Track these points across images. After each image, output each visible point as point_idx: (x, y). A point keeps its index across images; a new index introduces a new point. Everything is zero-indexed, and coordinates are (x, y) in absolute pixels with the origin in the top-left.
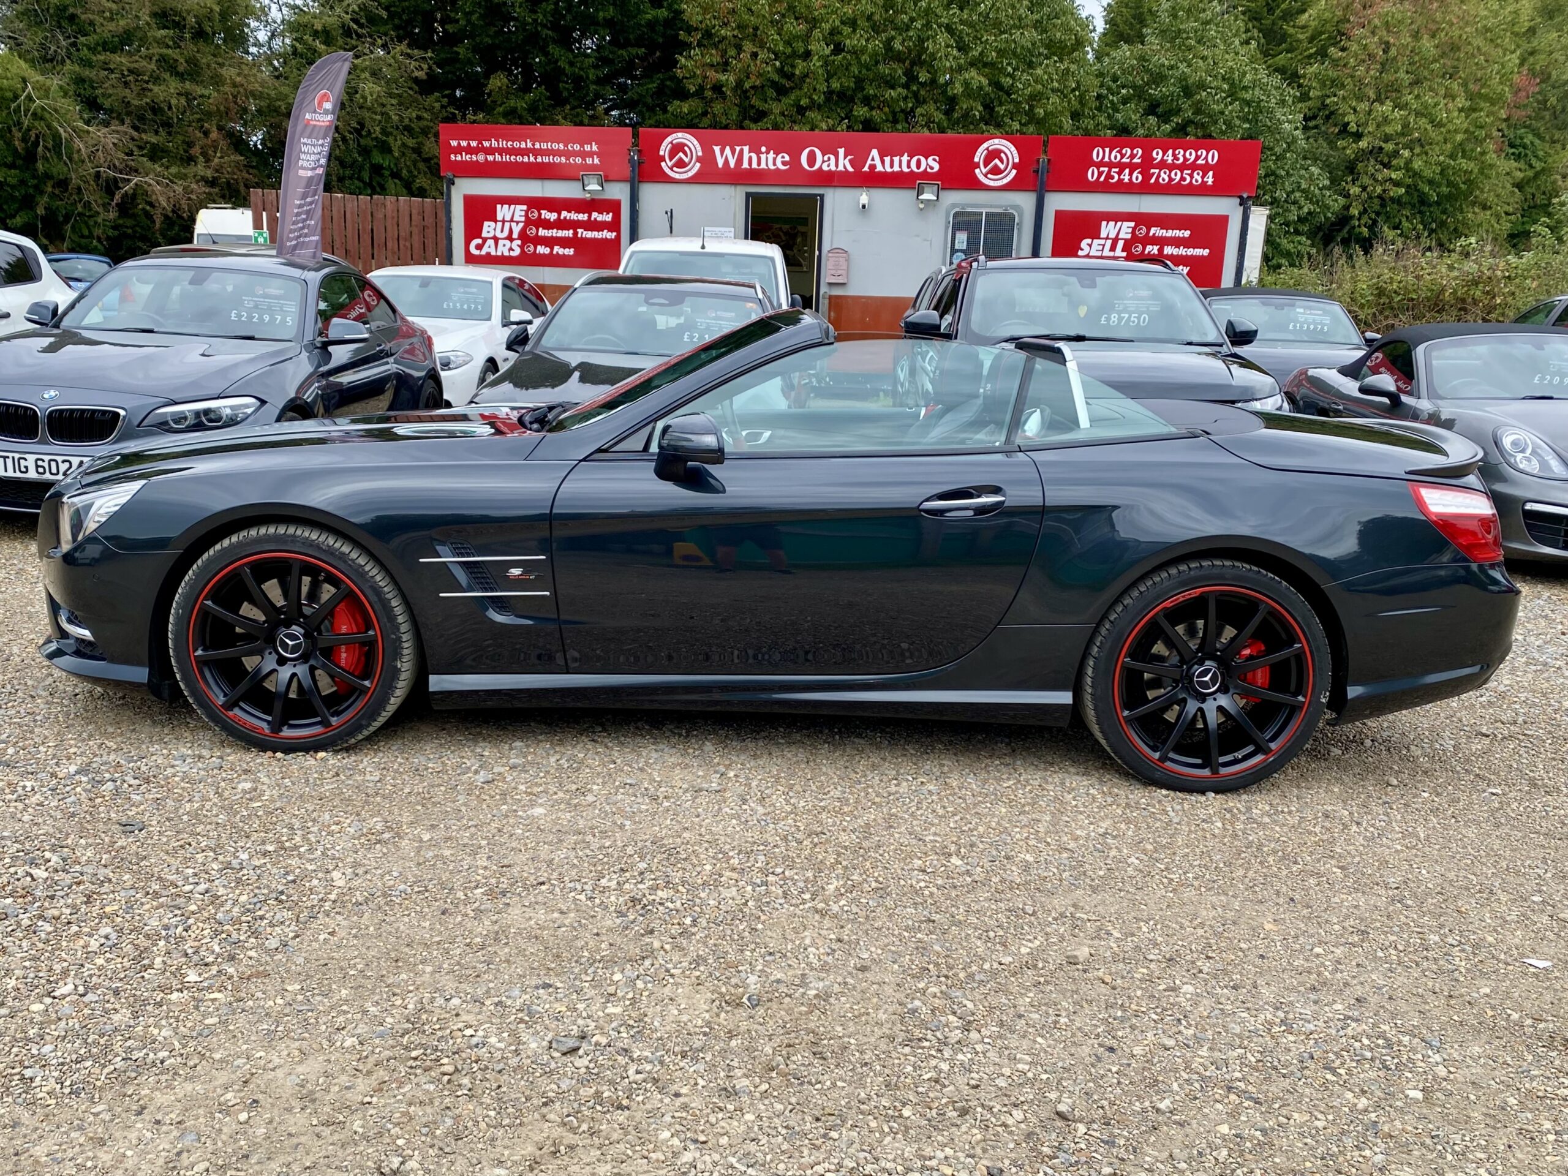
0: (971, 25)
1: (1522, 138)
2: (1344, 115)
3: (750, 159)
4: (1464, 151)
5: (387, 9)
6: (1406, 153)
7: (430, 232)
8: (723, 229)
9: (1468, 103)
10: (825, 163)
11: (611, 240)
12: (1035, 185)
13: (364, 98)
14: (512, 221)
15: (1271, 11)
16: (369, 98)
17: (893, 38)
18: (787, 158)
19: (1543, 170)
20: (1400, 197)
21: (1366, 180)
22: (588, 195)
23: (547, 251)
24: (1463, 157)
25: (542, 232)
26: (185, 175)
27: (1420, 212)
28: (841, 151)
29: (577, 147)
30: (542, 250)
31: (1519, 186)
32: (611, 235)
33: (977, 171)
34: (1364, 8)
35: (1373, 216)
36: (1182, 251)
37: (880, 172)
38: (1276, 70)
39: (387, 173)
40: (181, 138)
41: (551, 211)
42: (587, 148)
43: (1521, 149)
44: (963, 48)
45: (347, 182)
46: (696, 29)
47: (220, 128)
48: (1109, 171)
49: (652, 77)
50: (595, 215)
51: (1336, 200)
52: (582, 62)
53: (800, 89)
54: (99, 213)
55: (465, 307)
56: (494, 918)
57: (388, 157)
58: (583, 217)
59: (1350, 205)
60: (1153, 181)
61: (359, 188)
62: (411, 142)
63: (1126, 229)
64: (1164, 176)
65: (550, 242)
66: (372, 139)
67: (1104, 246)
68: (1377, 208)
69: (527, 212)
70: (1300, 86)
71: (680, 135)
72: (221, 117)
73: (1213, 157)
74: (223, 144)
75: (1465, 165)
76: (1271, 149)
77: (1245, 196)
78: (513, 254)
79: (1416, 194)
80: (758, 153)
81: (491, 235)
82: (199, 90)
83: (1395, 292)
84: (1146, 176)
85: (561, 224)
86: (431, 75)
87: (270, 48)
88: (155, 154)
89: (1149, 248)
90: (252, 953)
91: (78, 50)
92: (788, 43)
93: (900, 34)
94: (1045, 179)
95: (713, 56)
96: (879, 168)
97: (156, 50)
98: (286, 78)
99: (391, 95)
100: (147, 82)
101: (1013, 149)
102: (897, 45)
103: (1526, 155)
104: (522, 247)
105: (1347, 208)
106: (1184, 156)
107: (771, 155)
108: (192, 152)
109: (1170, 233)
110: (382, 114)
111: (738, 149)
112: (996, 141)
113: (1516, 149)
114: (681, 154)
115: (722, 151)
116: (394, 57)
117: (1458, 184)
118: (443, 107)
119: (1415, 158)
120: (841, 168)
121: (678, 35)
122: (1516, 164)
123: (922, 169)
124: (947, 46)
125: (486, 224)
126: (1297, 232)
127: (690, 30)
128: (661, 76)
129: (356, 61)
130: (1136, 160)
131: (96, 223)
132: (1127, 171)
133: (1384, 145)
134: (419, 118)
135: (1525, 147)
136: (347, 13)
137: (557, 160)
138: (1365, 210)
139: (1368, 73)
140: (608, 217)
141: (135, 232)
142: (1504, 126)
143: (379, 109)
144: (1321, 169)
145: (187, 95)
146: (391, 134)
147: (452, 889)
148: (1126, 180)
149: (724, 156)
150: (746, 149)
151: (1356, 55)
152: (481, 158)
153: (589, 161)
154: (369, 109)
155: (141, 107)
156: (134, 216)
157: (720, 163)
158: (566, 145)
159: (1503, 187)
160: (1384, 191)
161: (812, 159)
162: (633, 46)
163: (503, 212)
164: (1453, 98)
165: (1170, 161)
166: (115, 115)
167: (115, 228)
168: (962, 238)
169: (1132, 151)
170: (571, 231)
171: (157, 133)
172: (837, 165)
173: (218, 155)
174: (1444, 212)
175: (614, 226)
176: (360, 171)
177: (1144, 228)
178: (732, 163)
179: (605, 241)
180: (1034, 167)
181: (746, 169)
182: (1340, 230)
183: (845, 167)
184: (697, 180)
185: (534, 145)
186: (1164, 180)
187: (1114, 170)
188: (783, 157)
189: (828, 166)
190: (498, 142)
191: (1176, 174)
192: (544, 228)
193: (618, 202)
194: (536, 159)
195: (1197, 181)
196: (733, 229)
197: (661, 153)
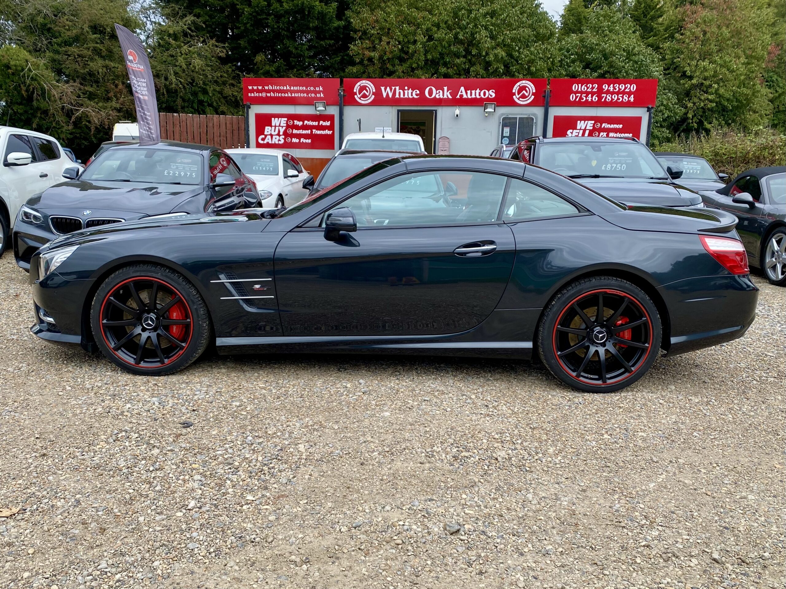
0: (498, 26)
1: (771, 77)
2: (684, 67)
3: (400, 93)
4: (744, 84)
5: (204, 23)
6: (716, 86)
7: (236, 133)
8: (386, 128)
9: (746, 61)
10: (437, 94)
11: (330, 134)
12: (543, 103)
13: (195, 67)
14: (280, 126)
15: (645, 16)
16: (197, 67)
17: (459, 33)
18: (418, 92)
19: (783, 92)
20: (713, 108)
21: (696, 100)
22: (318, 113)
23: (297, 141)
24: (744, 87)
25: (295, 131)
26: (106, 107)
27: (722, 115)
28: (446, 88)
29: (312, 88)
30: (295, 140)
31: (771, 101)
32: (330, 132)
33: (514, 97)
34: (693, 14)
35: (699, 117)
37: (465, 98)
38: (649, 46)
39: (206, 104)
40: (103, 88)
41: (299, 121)
42: (317, 89)
43: (771, 83)
44: (492, 37)
46: (359, 31)
47: (123, 83)
48: (581, 96)
49: (337, 55)
50: (321, 122)
51: (681, 110)
52: (302, 48)
53: (412, 59)
54: (63, 127)
55: (264, 169)
56: (389, 466)
57: (206, 96)
58: (315, 123)
59: (688, 112)
60: (603, 100)
62: (218, 89)
63: (590, 125)
64: (609, 98)
65: (299, 136)
66: (198, 87)
67: (579, 133)
68: (701, 113)
69: (287, 121)
70: (661, 53)
71: (364, 81)
72: (124, 77)
73: (633, 88)
74: (125, 91)
75: (745, 91)
77: (649, 107)
78: (280, 143)
79: (720, 106)
80: (404, 90)
81: (269, 133)
82: (112, 64)
83: (724, 154)
84: (600, 98)
85: (304, 127)
86: (227, 55)
87: (147, 43)
88: (91, 96)
89: (601, 134)
90: (275, 486)
91: (52, 45)
92: (405, 36)
93: (462, 31)
94: (549, 100)
95: (367, 44)
96: (465, 96)
97: (91, 45)
98: (155, 58)
99: (207, 65)
100: (87, 61)
101: (532, 85)
102: (461, 37)
103: (773, 86)
104: (285, 139)
105: (686, 114)
106: (619, 87)
107: (410, 91)
108: (110, 95)
109: (612, 126)
110: (203, 75)
111: (393, 88)
112: (524, 82)
113: (770, 83)
114: (365, 91)
115: (385, 89)
116: (209, 47)
117: (742, 101)
118: (233, 70)
119: (720, 88)
120: (445, 97)
121: (350, 34)
122: (769, 90)
123: (487, 96)
124: (486, 36)
125: (267, 128)
126: (661, 126)
127: (356, 31)
128: (342, 54)
129: (190, 49)
130: (594, 90)
131: (62, 131)
132: (590, 95)
133: (704, 82)
134: (221, 76)
135: (773, 82)
136: (185, 25)
137: (302, 95)
138: (695, 115)
139: (696, 46)
140: (328, 123)
141: (81, 136)
142: (763, 72)
143: (202, 73)
144: (674, 94)
145: (107, 67)
146: (208, 84)
147: (361, 452)
148: (590, 100)
149: (386, 92)
150: (397, 88)
151: (689, 37)
152: (264, 95)
153: (318, 95)
154: (197, 72)
155: (84, 74)
156: (80, 128)
157: (385, 95)
158: (307, 88)
159: (764, 102)
160: (705, 105)
161: (431, 93)
162: (327, 39)
163: (275, 121)
164: (739, 58)
165: (611, 90)
166: (71, 77)
167: (71, 134)
168: (507, 130)
169: (592, 85)
170: (309, 131)
171: (92, 86)
172: (443, 95)
173: (123, 96)
174: (735, 115)
175: (331, 128)
176: (192, 104)
177: (599, 124)
178: (390, 95)
179: (327, 135)
180: (543, 95)
181: (397, 98)
182: (682, 125)
183: (447, 96)
184: (373, 104)
185: (290, 88)
186: (609, 100)
187: (583, 95)
188: (416, 92)
189: (439, 96)
190: (272, 86)
191: (615, 97)
192: (296, 129)
193: (333, 116)
194: (291, 95)
195: (625, 100)
196: (391, 128)
197: (355, 91)
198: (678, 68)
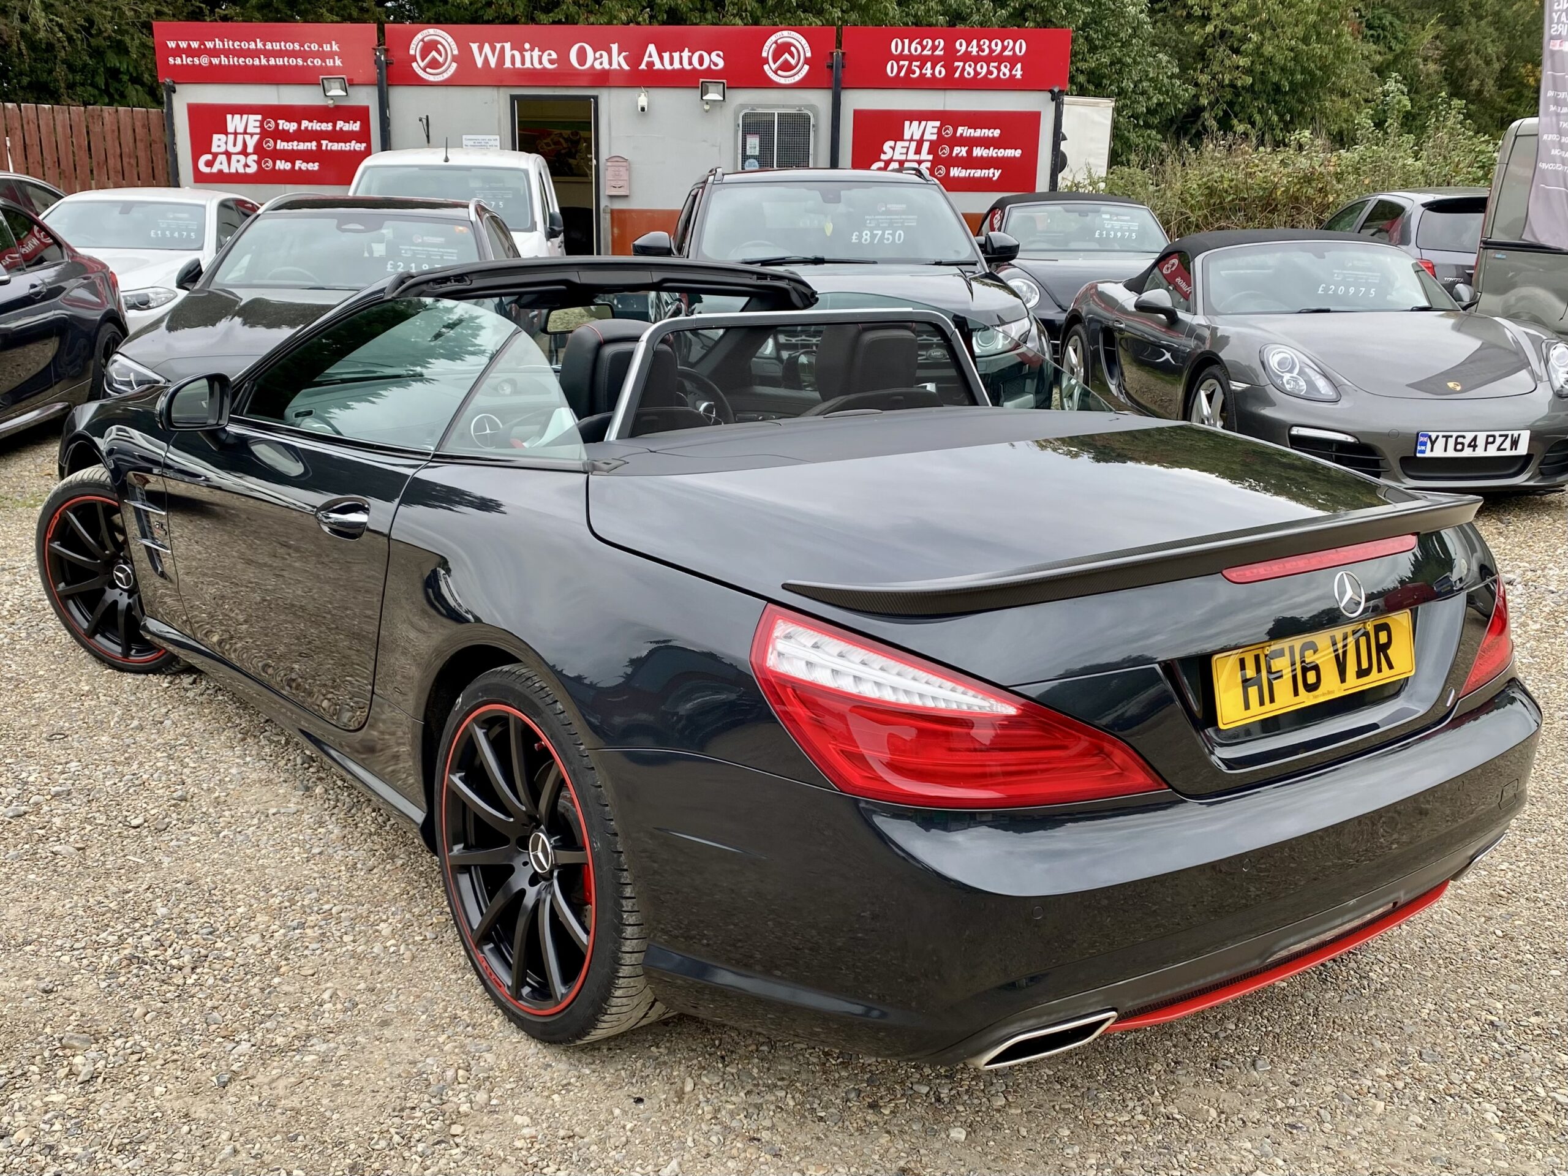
1: (1380, 19)
3: (513, 57)
4: (1318, 34)
6: (1255, 37)
8: (487, 137)
10: (597, 60)
11: (359, 151)
12: (830, 82)
14: (245, 133)
18: (554, 56)
19: (1403, 52)
20: (1252, 85)
21: (1215, 67)
22: (331, 102)
23: (288, 166)
24: (1318, 40)
25: (281, 145)
27: (1275, 102)
28: (615, 47)
29: (315, 47)
30: (282, 165)
32: (360, 146)
33: (766, 67)
35: (1225, 106)
36: (992, 152)
37: (659, 70)
39: (125, 78)
41: (290, 121)
42: (326, 48)
43: (1380, 31)
45: (79, 89)
48: (910, 65)
50: (340, 124)
51: (1186, 90)
55: (176, 235)
58: (326, 127)
59: (1200, 95)
60: (957, 75)
61: (94, 96)
63: (931, 129)
64: (970, 70)
65: (291, 156)
66: (105, 39)
67: (908, 148)
68: (1226, 98)
69: (262, 122)
71: (431, 31)
73: (1021, 47)
75: (1317, 48)
76: (1115, 35)
77: (1059, 90)
78: (249, 171)
79: (1267, 83)
80: (522, 50)
81: (222, 149)
83: (1226, 191)
84: (950, 70)
85: (302, 136)
89: (957, 150)
94: (841, 74)
96: (658, 65)
101: (804, 41)
103: (1385, 37)
104: (258, 162)
105: (1197, 98)
106: (990, 46)
107: (536, 53)
109: (978, 133)
111: (498, 46)
112: (785, 33)
113: (1374, 31)
114: (434, 53)
115: (481, 49)
117: (1313, 70)
119: (1265, 42)
120: (615, 66)
122: (1375, 47)
123: (705, 66)
125: (216, 137)
126: (1147, 126)
130: (938, 53)
132: (929, 65)
133: (1232, 28)
135: (1384, 28)
137: (293, 62)
138: (1216, 101)
140: (356, 127)
142: (1361, 7)
144: (1170, 56)
146: (127, 32)
148: (929, 75)
149: (483, 55)
150: (508, 46)
152: (204, 61)
157: (479, 62)
158: (302, 45)
159: (1362, 72)
160: (1234, 79)
161: (582, 56)
163: (234, 122)
165: (974, 53)
168: (754, 142)
169: (933, 42)
170: (314, 143)
172: (610, 63)
174: (1300, 101)
175: (363, 136)
176: (93, 77)
177: (951, 128)
178: (493, 62)
179: (353, 153)
180: (827, 62)
181: (508, 69)
182: (1194, 122)
183: (619, 65)
184: (453, 82)
185: (264, 45)
186: (969, 74)
187: (915, 63)
188: (550, 55)
189: (601, 64)
190: (223, 42)
191: (982, 68)
192: (283, 141)
193: (366, 110)
194: (268, 61)
195: (1004, 74)
196: (498, 137)
197: (412, 52)
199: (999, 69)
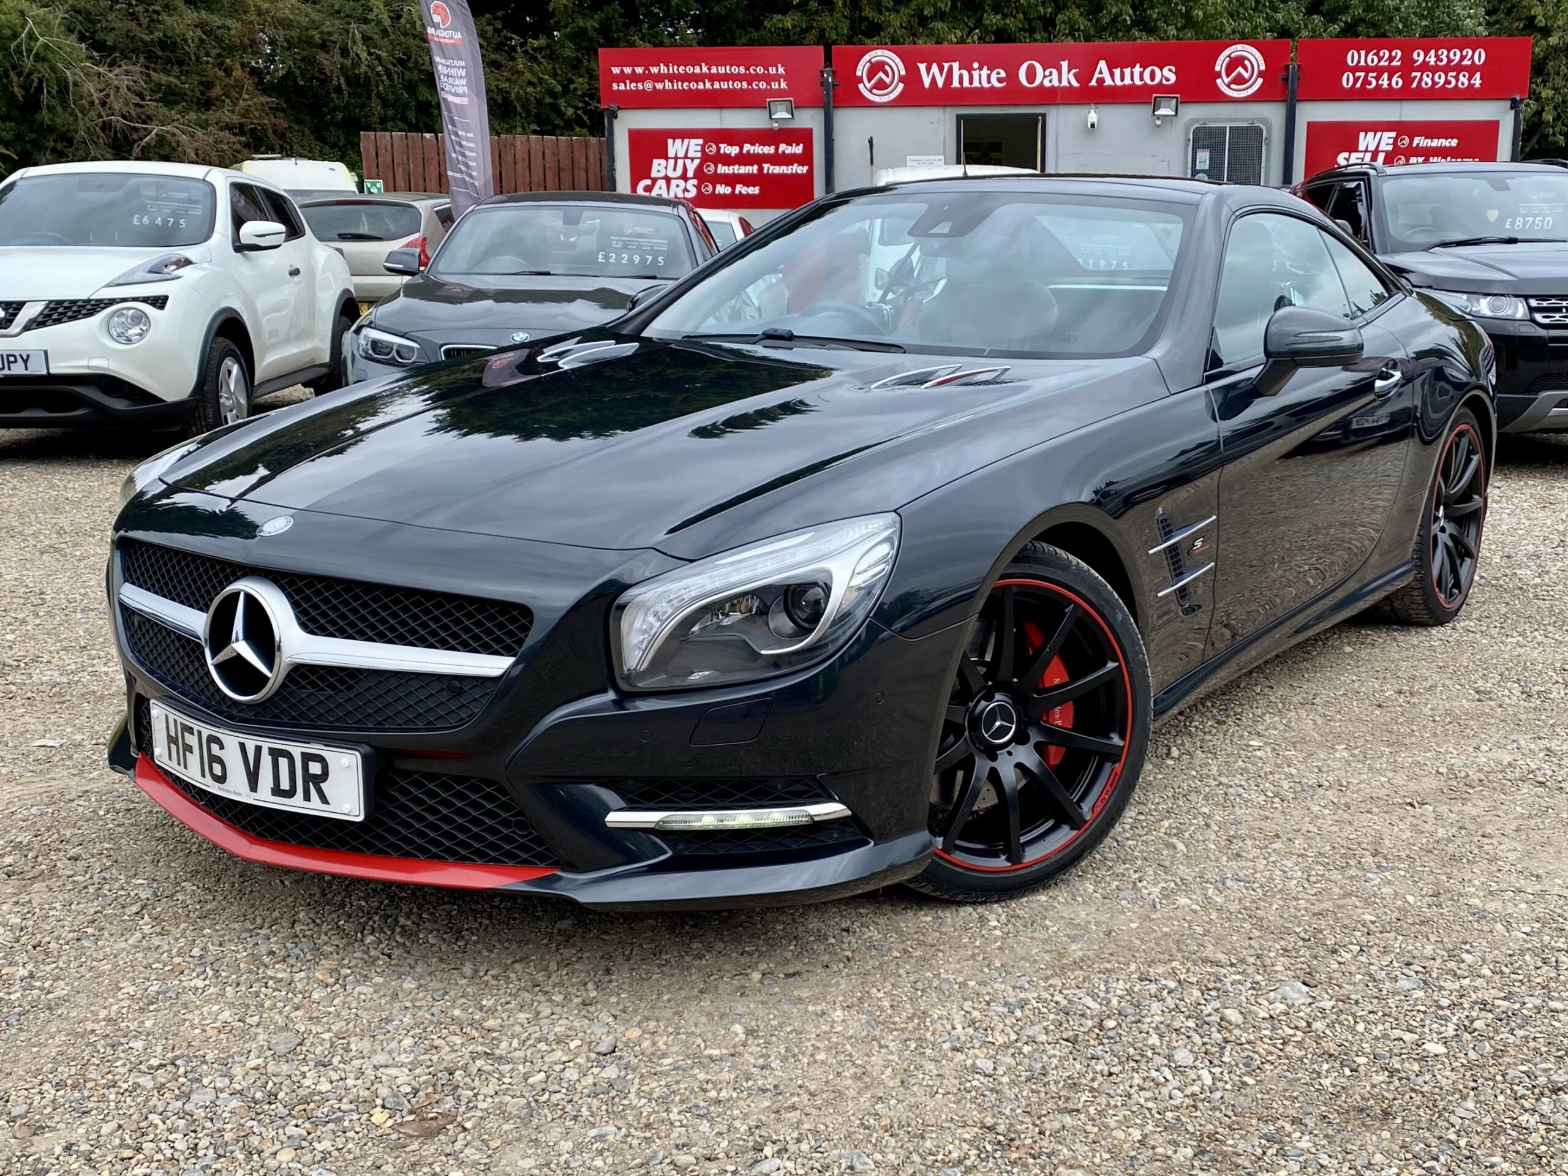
3: (961, 76)
8: (932, 157)
10: (1047, 78)
11: (803, 174)
12: (1284, 94)
14: (686, 157)
18: (1003, 74)
22: (776, 125)
23: (728, 190)
25: (722, 169)
28: (1065, 64)
29: (760, 70)
30: (722, 189)
32: (801, 170)
33: (1219, 81)
37: (1109, 87)
40: (195, 77)
41: (731, 144)
42: (772, 71)
48: (1366, 76)
50: (782, 147)
58: (769, 150)
59: (1543, 110)
60: (1414, 85)
63: (1387, 140)
64: (1427, 80)
65: (732, 180)
67: (1363, 159)
69: (703, 147)
71: (880, 52)
73: (1480, 56)
74: (248, 83)
77: (1518, 98)
78: (688, 195)
80: (970, 70)
81: (662, 174)
84: (1408, 81)
85: (743, 159)
88: (170, 97)
89: (1413, 160)
94: (1295, 88)
96: (1108, 82)
101: (1258, 54)
104: (698, 187)
106: (1448, 56)
107: (985, 72)
108: (213, 93)
109: (1435, 143)
111: (946, 65)
112: (1239, 47)
114: (881, 74)
115: (928, 69)
120: (1065, 83)
123: (1157, 81)
125: (656, 162)
130: (1394, 63)
132: (1386, 75)
137: (737, 85)
140: (798, 149)
145: (203, 26)
148: (1385, 86)
149: (930, 75)
150: (956, 65)
152: (648, 86)
153: (775, 85)
155: (151, 43)
157: (927, 82)
158: (747, 69)
161: (1031, 75)
163: (675, 147)
165: (1432, 63)
168: (1204, 156)
169: (1390, 53)
170: (756, 167)
171: (170, 72)
172: (1060, 81)
175: (806, 158)
177: (1407, 139)
178: (940, 82)
179: (796, 176)
180: (1283, 75)
181: (956, 88)
183: (1069, 82)
184: (899, 103)
185: (709, 69)
186: (1426, 84)
187: (1371, 74)
188: (998, 73)
189: (1051, 81)
190: (668, 67)
191: (1440, 77)
192: (724, 165)
193: (809, 132)
194: (712, 85)
195: (1463, 84)
196: (942, 157)
197: (859, 73)
198: (1515, 10)
199: (1457, 80)
